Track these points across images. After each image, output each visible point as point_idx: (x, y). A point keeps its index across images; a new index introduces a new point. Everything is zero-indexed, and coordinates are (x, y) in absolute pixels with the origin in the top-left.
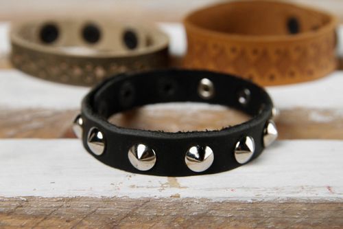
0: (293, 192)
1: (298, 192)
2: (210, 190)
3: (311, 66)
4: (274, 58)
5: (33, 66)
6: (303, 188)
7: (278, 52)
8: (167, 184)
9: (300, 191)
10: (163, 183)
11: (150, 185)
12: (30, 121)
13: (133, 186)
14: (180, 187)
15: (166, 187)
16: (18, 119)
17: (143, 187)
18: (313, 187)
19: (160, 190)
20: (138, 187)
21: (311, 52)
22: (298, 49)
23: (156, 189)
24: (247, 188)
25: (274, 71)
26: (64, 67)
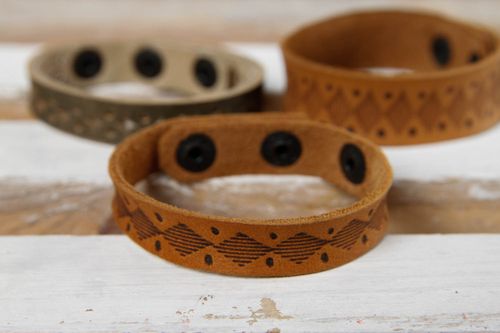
0: (450, 324)
1: (457, 325)
2: (324, 321)
3: (470, 114)
4: (416, 103)
5: (65, 117)
6: (465, 318)
7: (422, 95)
8: (260, 311)
9: (461, 323)
10: (254, 310)
11: (234, 315)
12: (58, 202)
13: (209, 316)
14: (280, 318)
15: (259, 317)
16: (42, 198)
17: (224, 317)
18: (480, 315)
19: (251, 322)
20: (216, 317)
21: (470, 93)
22: (450, 90)
23: (244, 321)
24: (381, 319)
25: (415, 123)
26: (110, 118)
